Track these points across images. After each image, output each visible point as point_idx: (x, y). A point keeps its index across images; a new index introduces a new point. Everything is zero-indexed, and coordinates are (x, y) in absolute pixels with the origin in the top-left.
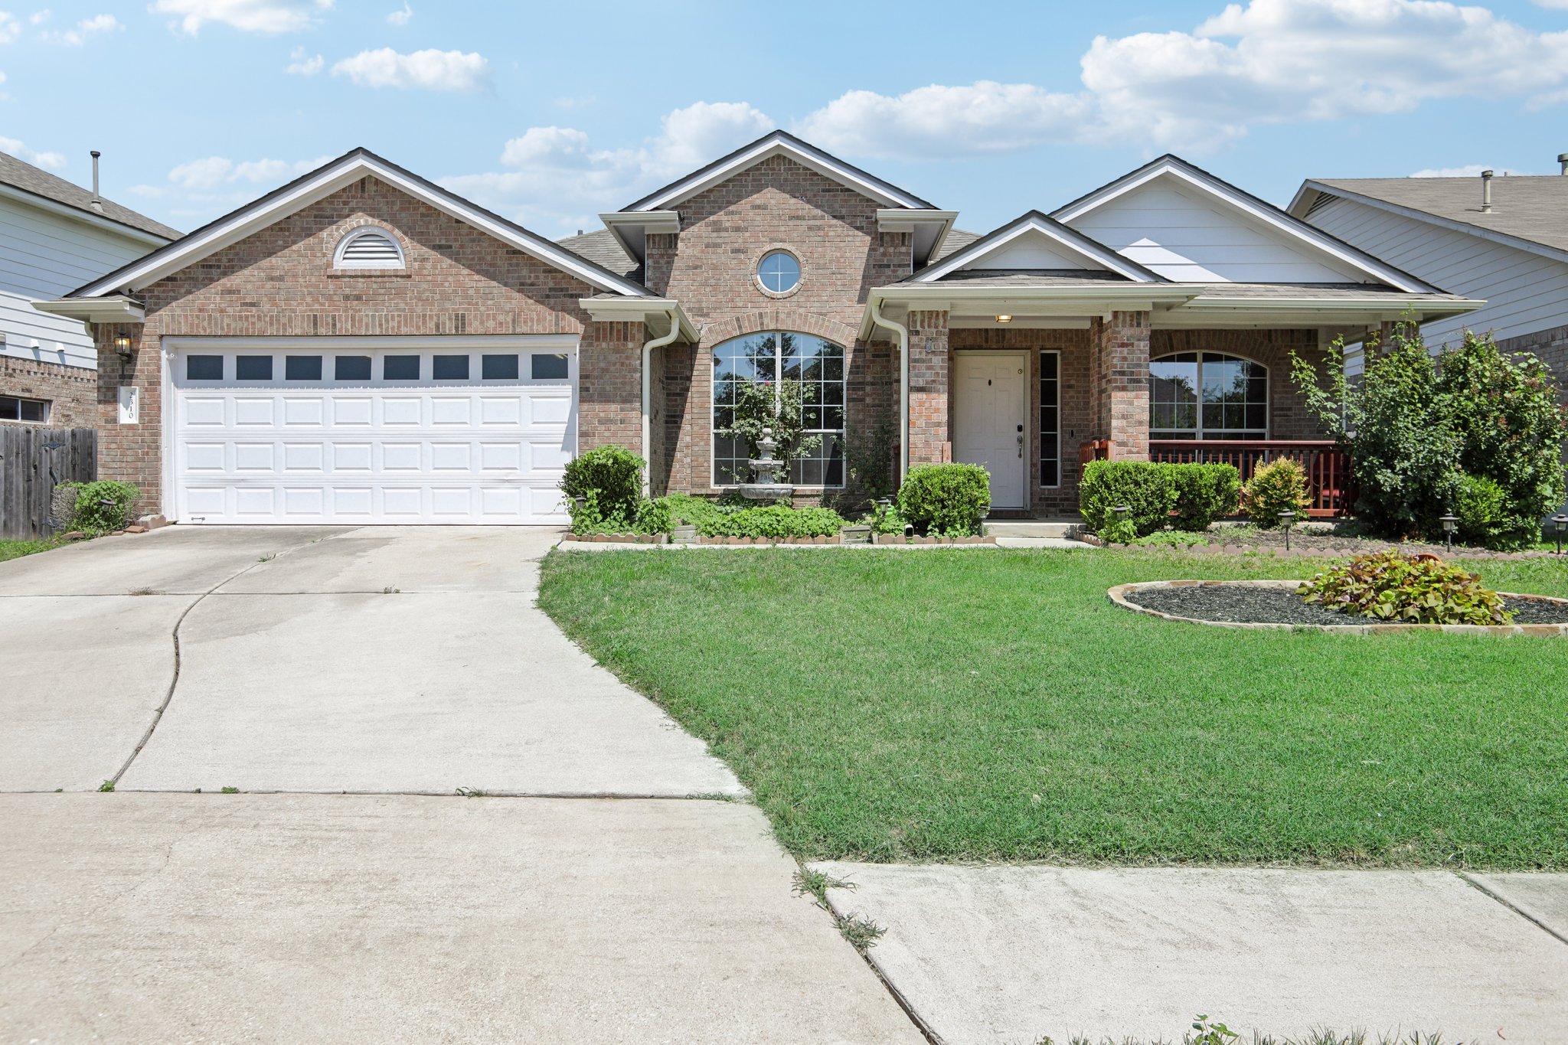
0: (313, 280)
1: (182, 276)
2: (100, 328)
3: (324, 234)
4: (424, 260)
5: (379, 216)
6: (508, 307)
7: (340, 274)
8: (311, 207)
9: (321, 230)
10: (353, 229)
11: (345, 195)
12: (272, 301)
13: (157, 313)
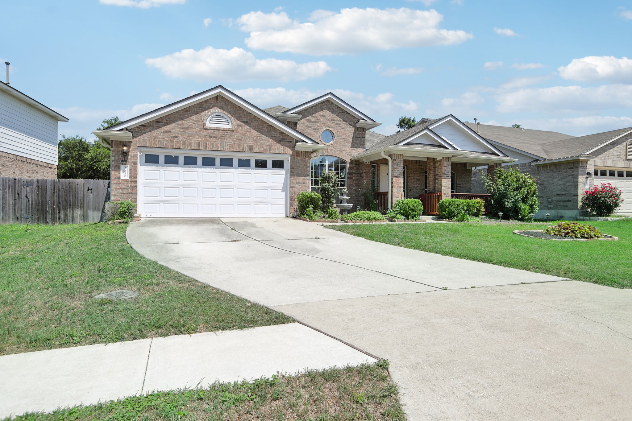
0: (198, 130)
1: (148, 125)
2: (114, 142)
3: (203, 114)
4: (238, 126)
5: (223, 109)
6: (267, 144)
7: (208, 128)
8: (198, 104)
9: (202, 112)
10: (214, 113)
11: (210, 101)
12: (183, 136)
13: (137, 138)
